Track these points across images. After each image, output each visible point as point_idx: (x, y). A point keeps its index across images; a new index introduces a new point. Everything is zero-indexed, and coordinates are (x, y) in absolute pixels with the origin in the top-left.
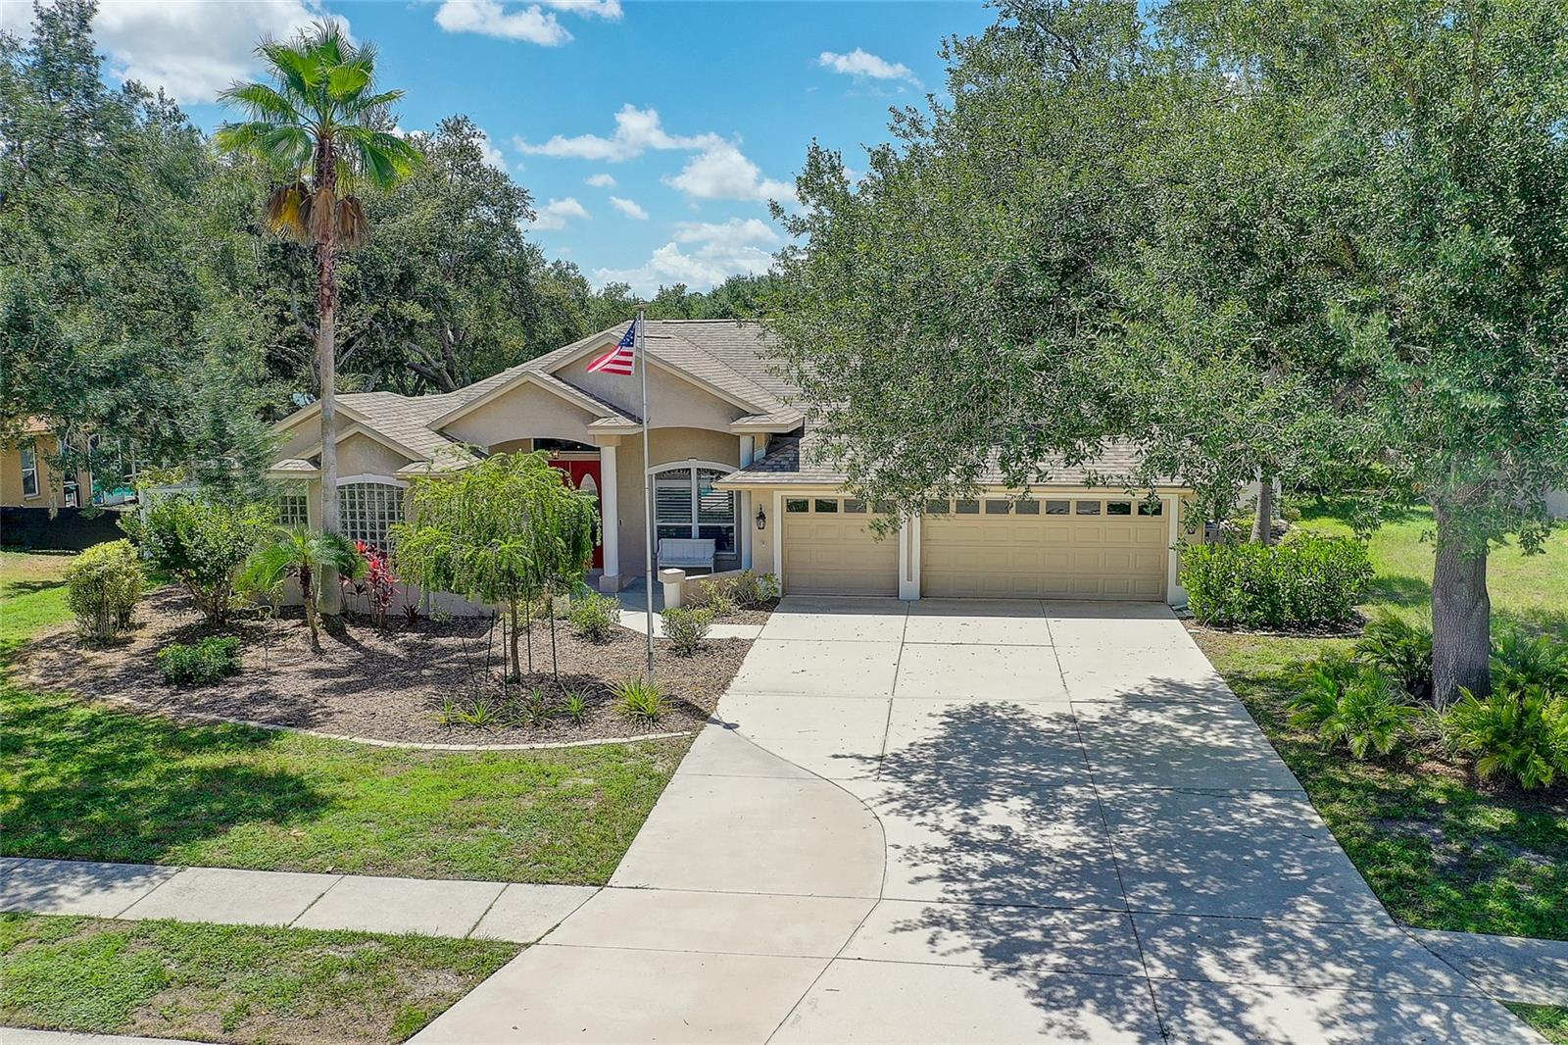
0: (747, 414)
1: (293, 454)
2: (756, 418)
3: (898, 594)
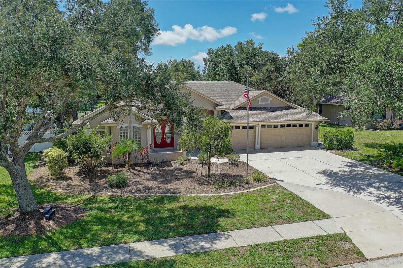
1: (108, 118)
2: (222, 106)
3: (254, 148)
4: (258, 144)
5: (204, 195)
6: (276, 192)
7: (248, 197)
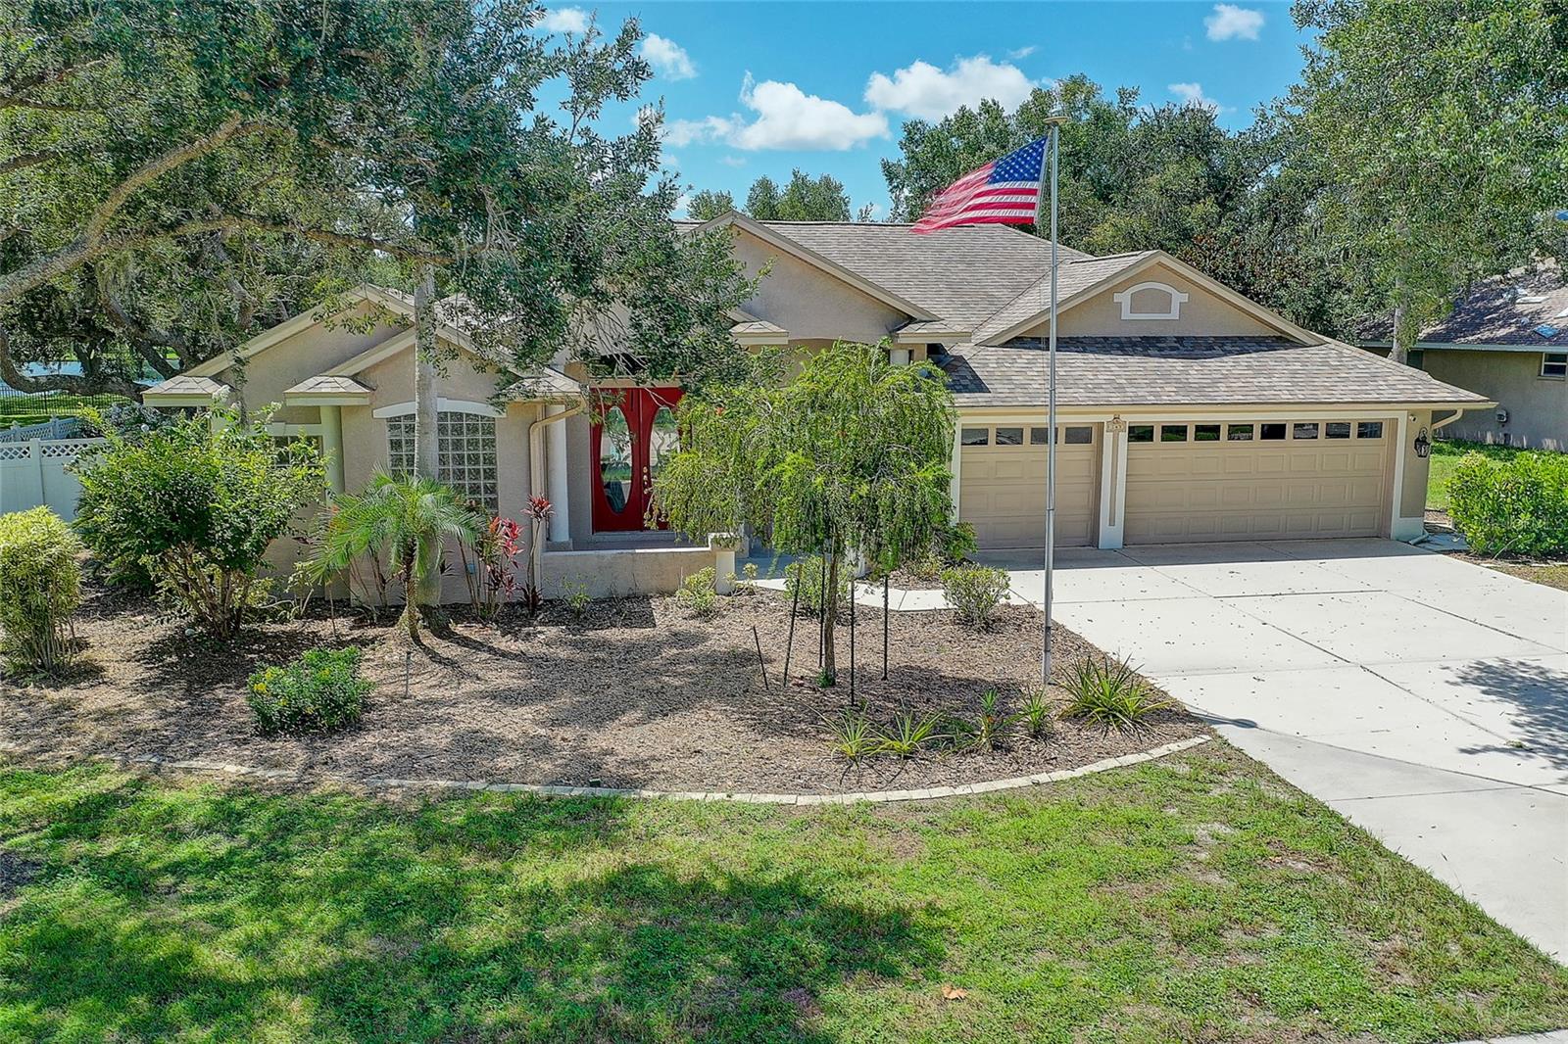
0: (911, 320)
1: (326, 367)
2: (928, 325)
3: (1094, 542)
4: (1112, 522)
5: (770, 798)
6: (1216, 792)
7: (1038, 825)
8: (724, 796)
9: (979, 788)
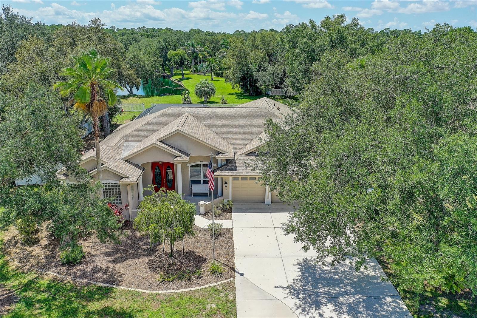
0: (221, 153)
2: (224, 155)
3: (265, 202)
4: (268, 198)
5: (142, 290)
6: (221, 295)
8: (134, 289)
9: (180, 291)
